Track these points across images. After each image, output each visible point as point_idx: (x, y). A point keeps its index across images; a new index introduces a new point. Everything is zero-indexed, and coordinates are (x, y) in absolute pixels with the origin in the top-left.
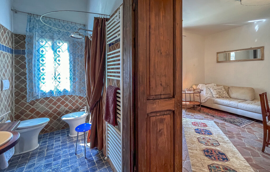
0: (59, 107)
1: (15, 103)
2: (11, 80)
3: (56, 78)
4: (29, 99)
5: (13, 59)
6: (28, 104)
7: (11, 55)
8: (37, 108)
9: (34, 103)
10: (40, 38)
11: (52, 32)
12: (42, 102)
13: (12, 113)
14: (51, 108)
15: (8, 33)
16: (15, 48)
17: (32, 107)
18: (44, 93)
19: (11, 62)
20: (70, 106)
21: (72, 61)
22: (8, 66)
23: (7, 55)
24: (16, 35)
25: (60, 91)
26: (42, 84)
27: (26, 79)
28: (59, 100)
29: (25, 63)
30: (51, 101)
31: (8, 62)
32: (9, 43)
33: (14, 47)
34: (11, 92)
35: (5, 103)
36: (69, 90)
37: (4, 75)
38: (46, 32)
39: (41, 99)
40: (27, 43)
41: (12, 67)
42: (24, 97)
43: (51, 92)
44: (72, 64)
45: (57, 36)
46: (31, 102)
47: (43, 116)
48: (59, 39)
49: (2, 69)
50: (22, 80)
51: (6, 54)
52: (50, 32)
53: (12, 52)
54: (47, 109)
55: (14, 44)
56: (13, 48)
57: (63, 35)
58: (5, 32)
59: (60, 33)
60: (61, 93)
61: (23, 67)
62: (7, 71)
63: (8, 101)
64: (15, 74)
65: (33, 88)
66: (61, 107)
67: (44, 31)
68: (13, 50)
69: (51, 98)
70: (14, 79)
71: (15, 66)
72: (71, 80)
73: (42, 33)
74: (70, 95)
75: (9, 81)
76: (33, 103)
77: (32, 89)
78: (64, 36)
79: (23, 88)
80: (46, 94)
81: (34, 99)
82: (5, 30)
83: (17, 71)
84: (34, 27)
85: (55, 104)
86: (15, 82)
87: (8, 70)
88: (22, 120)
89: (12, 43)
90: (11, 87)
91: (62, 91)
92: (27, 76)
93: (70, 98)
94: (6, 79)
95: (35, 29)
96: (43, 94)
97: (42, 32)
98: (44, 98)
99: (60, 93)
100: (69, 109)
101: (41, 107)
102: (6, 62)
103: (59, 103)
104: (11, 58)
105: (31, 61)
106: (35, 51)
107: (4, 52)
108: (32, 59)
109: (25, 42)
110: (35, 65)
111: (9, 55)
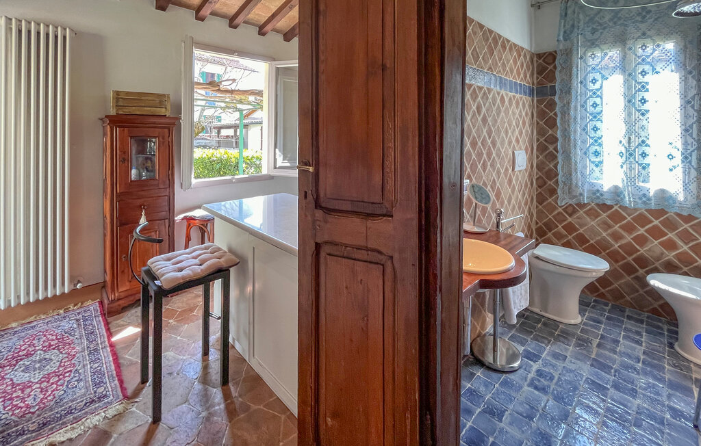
0: (641, 240)
1: (537, 201)
2: (529, 152)
3: (631, 155)
4: (563, 200)
5: (534, 107)
6: (560, 210)
7: (530, 99)
8: (582, 226)
9: (574, 211)
10: (590, 47)
11: (619, 23)
12: (592, 214)
13: (531, 221)
14: (617, 237)
15: (525, 55)
16: (538, 84)
17: (570, 219)
18: (598, 191)
19: (530, 113)
20: (685, 253)
22: (524, 123)
23: (524, 102)
24: (539, 56)
25: (647, 193)
26: (593, 166)
27: (557, 152)
28: (642, 220)
29: (555, 114)
30: (617, 217)
31: (524, 114)
32: (526, 77)
33: (535, 82)
34: (530, 175)
35: (519, 197)
36: (681, 198)
37: (518, 141)
38: (605, 28)
39: (589, 204)
40: (559, 68)
41: (531, 124)
42: (553, 192)
43: (616, 192)
45: (638, 29)
46: (566, 208)
47: (594, 250)
48: (644, 34)
49: (514, 130)
50: (548, 153)
51: (521, 98)
52: (615, 23)
53: (531, 93)
54: (604, 234)
55: (535, 75)
56: (533, 84)
57: (656, 19)
59: (648, 16)
60: (649, 199)
61: (552, 123)
62: (522, 133)
63: (524, 194)
64: (538, 140)
65: (571, 175)
66: (648, 243)
67: (599, 28)
68: (533, 90)
69: (616, 207)
70: (535, 150)
71: (538, 123)
72: (690, 162)
73: (593, 34)
74: (685, 213)
75: (527, 153)
76: (571, 210)
77: (569, 175)
78: (660, 20)
79: (550, 170)
80: (602, 195)
81: (573, 202)
82: (520, 50)
83: (541, 132)
84: (573, 26)
85: (629, 228)
86: (538, 157)
87: (524, 131)
88: (548, 242)
89: (532, 75)
90: (529, 166)
91: (651, 194)
92: (559, 144)
93: (686, 226)
94: (521, 149)
95: (576, 30)
96: (594, 194)
97: (594, 31)
98: (598, 205)
99: (644, 199)
100: (680, 260)
101: (591, 226)
102: (521, 116)
103: (642, 231)
104: (530, 106)
105: (568, 109)
106: (576, 84)
107: (518, 96)
108: (569, 103)
109: (555, 67)
110: (575, 119)
111: (526, 99)
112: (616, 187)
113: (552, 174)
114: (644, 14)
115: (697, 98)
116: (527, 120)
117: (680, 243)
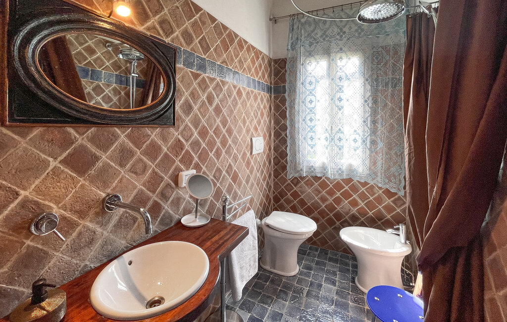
0: (338, 201)
2: (267, 137)
3: (332, 139)
4: (290, 175)
5: (271, 102)
6: (289, 181)
7: (268, 95)
8: (302, 193)
9: (298, 182)
10: (308, 57)
11: (326, 39)
12: (309, 183)
14: (324, 199)
15: (263, 58)
16: (275, 83)
17: (295, 189)
18: (312, 166)
19: (268, 107)
21: (368, 98)
22: (262, 115)
23: (262, 97)
24: (276, 61)
25: (341, 167)
26: (309, 148)
27: (287, 137)
28: (338, 186)
29: (286, 108)
30: (324, 185)
31: (262, 107)
32: (264, 76)
33: (273, 82)
34: (268, 156)
35: (258, 175)
36: (360, 170)
37: (256, 129)
39: (307, 176)
40: (288, 72)
41: (269, 115)
42: (284, 168)
43: (324, 168)
44: (368, 105)
46: (293, 179)
48: (341, 49)
49: (253, 120)
50: (282, 138)
51: (259, 94)
52: (324, 39)
53: (269, 90)
54: (316, 199)
55: (273, 76)
56: (271, 83)
57: (348, 39)
58: (258, 58)
59: (344, 36)
60: (343, 172)
61: (283, 115)
62: (260, 122)
63: (263, 172)
64: (275, 128)
65: (296, 155)
66: (342, 203)
68: (271, 87)
69: (323, 178)
70: (273, 136)
71: (275, 115)
72: (366, 144)
74: (363, 181)
75: (265, 139)
76: (296, 181)
77: (294, 155)
78: (352, 39)
79: (283, 151)
80: (314, 169)
81: (297, 175)
82: (258, 53)
83: (277, 122)
84: (297, 39)
85: (331, 193)
86: (274, 141)
87: (262, 121)
89: (270, 76)
90: (267, 149)
91: (344, 168)
92: (288, 131)
93: (363, 189)
94: (259, 135)
95: (299, 42)
96: (310, 169)
97: (311, 44)
98: (312, 177)
99: (340, 172)
101: (309, 193)
103: (338, 194)
104: (268, 101)
105: (294, 104)
106: (299, 85)
107: (256, 91)
108: (294, 100)
109: (286, 71)
110: (299, 111)
111: (265, 95)
112: (324, 164)
113: (283, 155)
114: (342, 34)
115: (371, 98)
116: (265, 112)
117: (360, 201)
